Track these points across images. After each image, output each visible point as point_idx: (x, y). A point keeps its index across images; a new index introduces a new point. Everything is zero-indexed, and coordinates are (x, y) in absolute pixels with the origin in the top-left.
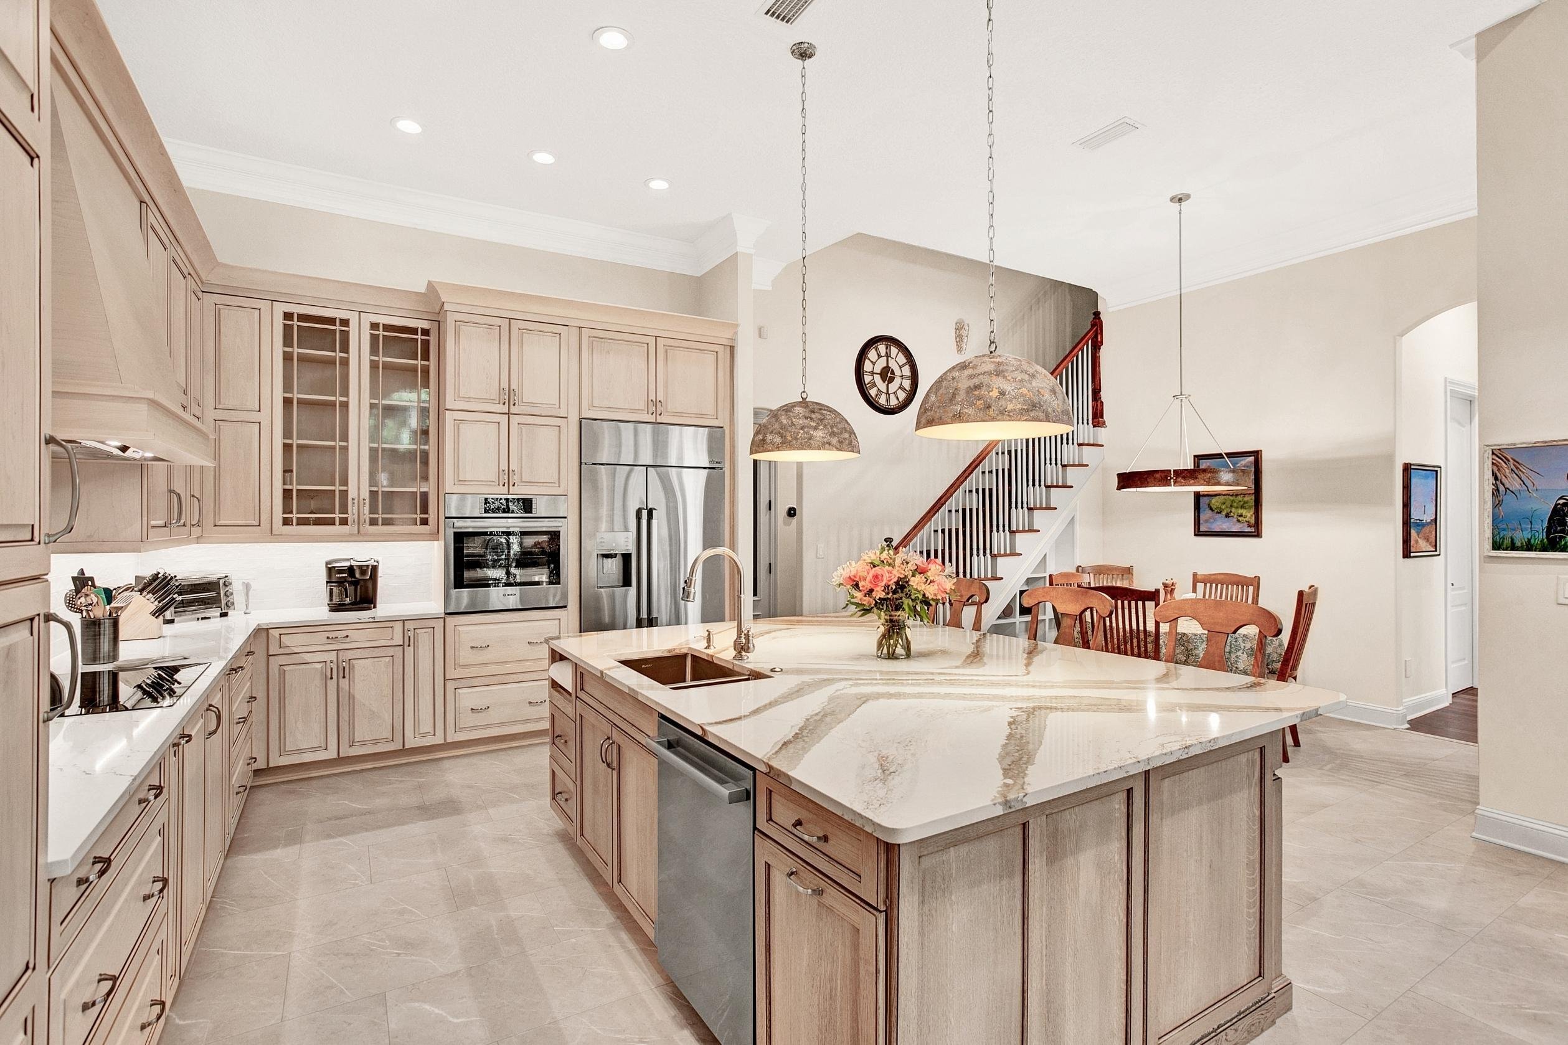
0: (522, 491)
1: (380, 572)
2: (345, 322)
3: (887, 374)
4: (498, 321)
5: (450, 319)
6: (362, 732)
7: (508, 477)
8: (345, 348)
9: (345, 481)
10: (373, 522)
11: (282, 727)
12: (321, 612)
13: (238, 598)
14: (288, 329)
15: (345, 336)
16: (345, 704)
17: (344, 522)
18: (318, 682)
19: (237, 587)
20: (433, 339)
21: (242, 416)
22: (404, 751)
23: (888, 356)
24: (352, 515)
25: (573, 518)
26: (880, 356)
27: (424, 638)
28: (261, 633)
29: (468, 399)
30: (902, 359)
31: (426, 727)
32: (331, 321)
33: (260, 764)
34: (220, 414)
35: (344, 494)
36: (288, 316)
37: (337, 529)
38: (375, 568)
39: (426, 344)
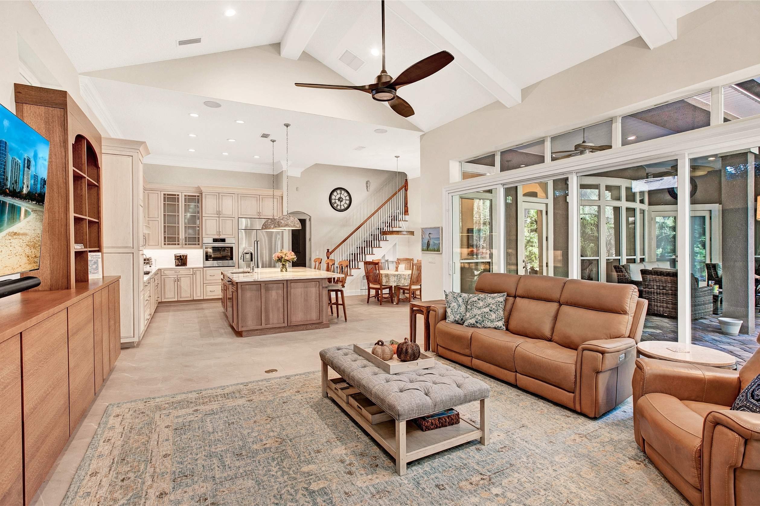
0: (222, 237)
1: (188, 257)
2: (178, 195)
3: (340, 199)
4: (216, 194)
5: (204, 194)
6: (183, 295)
7: (219, 233)
8: (178, 202)
9: (178, 235)
10: (186, 244)
11: (164, 293)
12: (173, 266)
13: (153, 262)
14: (164, 198)
15: (178, 198)
16: (179, 288)
17: (178, 244)
18: (173, 282)
19: (153, 260)
20: (200, 198)
21: (154, 219)
22: (194, 300)
23: (341, 194)
24: (180, 242)
25: (237, 244)
26: (338, 194)
27: (198, 273)
28: (160, 270)
29: (208, 214)
30: (346, 194)
31: (199, 295)
32: (175, 195)
33: (160, 301)
34: (149, 219)
35: (178, 238)
36: (165, 194)
37: (177, 246)
38: (186, 256)
39: (198, 199)
